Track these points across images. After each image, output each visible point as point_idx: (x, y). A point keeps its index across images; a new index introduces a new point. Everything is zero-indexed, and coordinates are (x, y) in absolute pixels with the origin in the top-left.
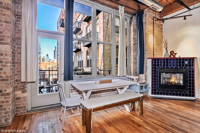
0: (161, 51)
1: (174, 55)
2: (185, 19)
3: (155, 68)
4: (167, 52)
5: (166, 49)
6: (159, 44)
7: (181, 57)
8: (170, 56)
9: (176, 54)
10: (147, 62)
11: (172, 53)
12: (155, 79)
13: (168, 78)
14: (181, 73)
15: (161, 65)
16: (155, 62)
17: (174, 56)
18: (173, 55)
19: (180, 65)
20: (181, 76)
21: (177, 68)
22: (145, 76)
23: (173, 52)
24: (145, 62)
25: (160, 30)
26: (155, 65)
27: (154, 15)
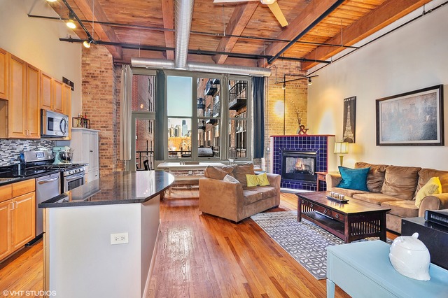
2: (310, 81)
3: (277, 150)
10: (269, 142)
12: (277, 165)
15: (285, 146)
16: (278, 142)
17: (305, 133)
21: (305, 151)
23: (304, 127)
24: (265, 142)
25: (301, 91)
26: (277, 146)
27: (287, 72)
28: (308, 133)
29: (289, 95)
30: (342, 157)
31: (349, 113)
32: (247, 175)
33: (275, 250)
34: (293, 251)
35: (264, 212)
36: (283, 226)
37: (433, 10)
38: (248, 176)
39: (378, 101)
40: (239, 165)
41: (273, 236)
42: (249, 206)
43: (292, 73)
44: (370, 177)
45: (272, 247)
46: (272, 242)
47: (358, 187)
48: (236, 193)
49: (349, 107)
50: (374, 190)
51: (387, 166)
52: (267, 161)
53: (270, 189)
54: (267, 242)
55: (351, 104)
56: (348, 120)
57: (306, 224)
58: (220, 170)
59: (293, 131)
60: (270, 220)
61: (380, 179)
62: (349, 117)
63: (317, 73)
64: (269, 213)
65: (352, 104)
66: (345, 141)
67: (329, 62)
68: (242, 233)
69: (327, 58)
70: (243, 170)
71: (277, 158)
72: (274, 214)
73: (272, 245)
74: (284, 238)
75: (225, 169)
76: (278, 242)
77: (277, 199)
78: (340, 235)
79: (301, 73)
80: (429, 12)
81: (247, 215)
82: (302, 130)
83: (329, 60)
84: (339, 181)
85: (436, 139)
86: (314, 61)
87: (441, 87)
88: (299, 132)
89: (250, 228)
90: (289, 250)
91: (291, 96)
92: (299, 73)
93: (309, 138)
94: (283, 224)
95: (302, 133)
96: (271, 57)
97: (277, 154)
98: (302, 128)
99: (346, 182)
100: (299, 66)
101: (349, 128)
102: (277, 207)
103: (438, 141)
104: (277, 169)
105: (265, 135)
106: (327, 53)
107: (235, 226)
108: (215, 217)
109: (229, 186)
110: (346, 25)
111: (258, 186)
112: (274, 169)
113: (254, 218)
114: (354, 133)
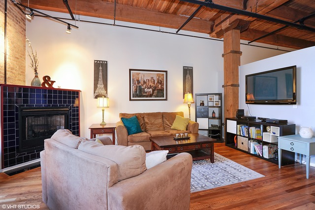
0: (22, 72)
1: (50, 83)
4: (36, 76)
5: (36, 71)
6: (18, 58)
7: (61, 88)
8: (44, 84)
9: (53, 82)
11: (47, 79)
13: (39, 125)
14: (62, 114)
17: (50, 85)
18: (48, 84)
19: (60, 102)
20: (62, 119)
21: (56, 106)
23: (49, 78)
30: (103, 111)
31: (100, 74)
37: (165, 32)
39: (131, 70)
49: (101, 68)
62: (101, 77)
65: (104, 66)
66: (97, 96)
67: (73, 19)
69: (74, 13)
82: (46, 81)
87: (166, 72)
95: (47, 86)
101: (101, 86)
103: (165, 98)
114: (107, 90)
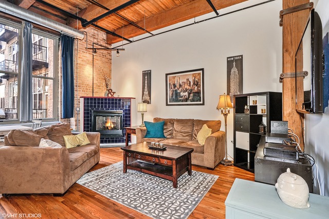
1: (112, 94)
2: (118, 52)
3: (88, 110)
7: (120, 97)
9: (114, 93)
10: (79, 102)
12: (88, 124)
15: (95, 106)
16: (88, 103)
18: (111, 94)
22: (76, 121)
24: (76, 102)
25: (107, 60)
26: (88, 106)
27: (95, 41)
28: (115, 96)
29: (97, 62)
30: (143, 115)
31: (146, 82)
32: (64, 137)
33: (123, 213)
34: (140, 206)
35: (88, 172)
36: (114, 182)
37: (200, 22)
38: (66, 138)
39: (167, 75)
40: (54, 126)
41: (112, 197)
42: (76, 171)
43: (99, 44)
44: (165, 127)
45: (118, 211)
46: (114, 204)
47: (159, 136)
48: (60, 159)
49: (146, 77)
50: (168, 137)
51: (174, 119)
52: (77, 121)
53: (93, 148)
54: (109, 207)
55: (147, 75)
56: (146, 87)
57: (132, 174)
58: (31, 134)
59: (101, 93)
60: (99, 179)
61: (171, 128)
62: (146, 85)
63: (124, 47)
64: (93, 172)
65: (149, 75)
66: (144, 102)
67: (131, 42)
68: (75, 205)
69: (130, 38)
70: (59, 131)
71: (88, 117)
72: (99, 172)
73: (116, 208)
74: (123, 195)
75: (38, 132)
76: (120, 202)
77: (98, 156)
78: (168, 177)
79: (106, 45)
80: (198, 22)
81: (74, 181)
82: (109, 93)
83: (131, 39)
84: (146, 132)
85: (200, 101)
86: (121, 37)
87: (203, 70)
88: (108, 95)
89: (82, 197)
90: (136, 207)
91: (98, 63)
92: (105, 45)
93: (116, 99)
94: (113, 180)
95: (110, 96)
96: (86, 21)
97: (88, 113)
98: (110, 91)
99: (151, 133)
100: (105, 38)
101: (146, 93)
102: (98, 163)
103: (202, 102)
104: (88, 127)
105: (75, 96)
106: (130, 34)
107: (61, 199)
108: (27, 196)
109: (49, 153)
110: (146, 15)
111: (78, 146)
112: (84, 127)
113: (81, 182)
114: (150, 96)
